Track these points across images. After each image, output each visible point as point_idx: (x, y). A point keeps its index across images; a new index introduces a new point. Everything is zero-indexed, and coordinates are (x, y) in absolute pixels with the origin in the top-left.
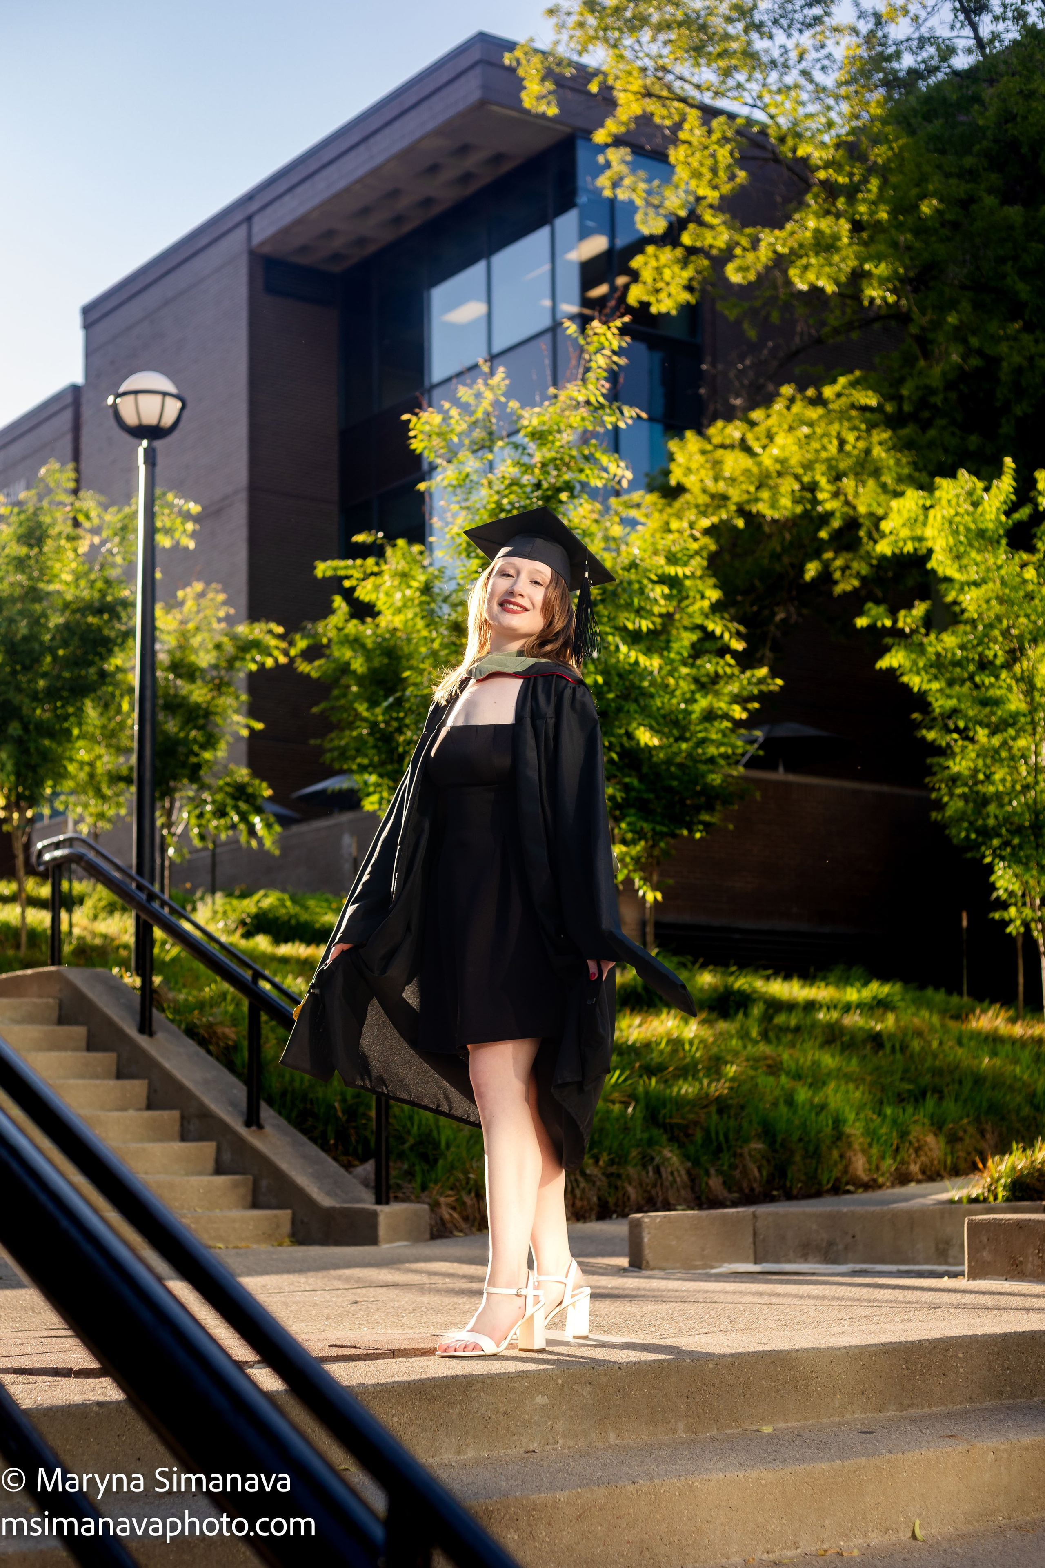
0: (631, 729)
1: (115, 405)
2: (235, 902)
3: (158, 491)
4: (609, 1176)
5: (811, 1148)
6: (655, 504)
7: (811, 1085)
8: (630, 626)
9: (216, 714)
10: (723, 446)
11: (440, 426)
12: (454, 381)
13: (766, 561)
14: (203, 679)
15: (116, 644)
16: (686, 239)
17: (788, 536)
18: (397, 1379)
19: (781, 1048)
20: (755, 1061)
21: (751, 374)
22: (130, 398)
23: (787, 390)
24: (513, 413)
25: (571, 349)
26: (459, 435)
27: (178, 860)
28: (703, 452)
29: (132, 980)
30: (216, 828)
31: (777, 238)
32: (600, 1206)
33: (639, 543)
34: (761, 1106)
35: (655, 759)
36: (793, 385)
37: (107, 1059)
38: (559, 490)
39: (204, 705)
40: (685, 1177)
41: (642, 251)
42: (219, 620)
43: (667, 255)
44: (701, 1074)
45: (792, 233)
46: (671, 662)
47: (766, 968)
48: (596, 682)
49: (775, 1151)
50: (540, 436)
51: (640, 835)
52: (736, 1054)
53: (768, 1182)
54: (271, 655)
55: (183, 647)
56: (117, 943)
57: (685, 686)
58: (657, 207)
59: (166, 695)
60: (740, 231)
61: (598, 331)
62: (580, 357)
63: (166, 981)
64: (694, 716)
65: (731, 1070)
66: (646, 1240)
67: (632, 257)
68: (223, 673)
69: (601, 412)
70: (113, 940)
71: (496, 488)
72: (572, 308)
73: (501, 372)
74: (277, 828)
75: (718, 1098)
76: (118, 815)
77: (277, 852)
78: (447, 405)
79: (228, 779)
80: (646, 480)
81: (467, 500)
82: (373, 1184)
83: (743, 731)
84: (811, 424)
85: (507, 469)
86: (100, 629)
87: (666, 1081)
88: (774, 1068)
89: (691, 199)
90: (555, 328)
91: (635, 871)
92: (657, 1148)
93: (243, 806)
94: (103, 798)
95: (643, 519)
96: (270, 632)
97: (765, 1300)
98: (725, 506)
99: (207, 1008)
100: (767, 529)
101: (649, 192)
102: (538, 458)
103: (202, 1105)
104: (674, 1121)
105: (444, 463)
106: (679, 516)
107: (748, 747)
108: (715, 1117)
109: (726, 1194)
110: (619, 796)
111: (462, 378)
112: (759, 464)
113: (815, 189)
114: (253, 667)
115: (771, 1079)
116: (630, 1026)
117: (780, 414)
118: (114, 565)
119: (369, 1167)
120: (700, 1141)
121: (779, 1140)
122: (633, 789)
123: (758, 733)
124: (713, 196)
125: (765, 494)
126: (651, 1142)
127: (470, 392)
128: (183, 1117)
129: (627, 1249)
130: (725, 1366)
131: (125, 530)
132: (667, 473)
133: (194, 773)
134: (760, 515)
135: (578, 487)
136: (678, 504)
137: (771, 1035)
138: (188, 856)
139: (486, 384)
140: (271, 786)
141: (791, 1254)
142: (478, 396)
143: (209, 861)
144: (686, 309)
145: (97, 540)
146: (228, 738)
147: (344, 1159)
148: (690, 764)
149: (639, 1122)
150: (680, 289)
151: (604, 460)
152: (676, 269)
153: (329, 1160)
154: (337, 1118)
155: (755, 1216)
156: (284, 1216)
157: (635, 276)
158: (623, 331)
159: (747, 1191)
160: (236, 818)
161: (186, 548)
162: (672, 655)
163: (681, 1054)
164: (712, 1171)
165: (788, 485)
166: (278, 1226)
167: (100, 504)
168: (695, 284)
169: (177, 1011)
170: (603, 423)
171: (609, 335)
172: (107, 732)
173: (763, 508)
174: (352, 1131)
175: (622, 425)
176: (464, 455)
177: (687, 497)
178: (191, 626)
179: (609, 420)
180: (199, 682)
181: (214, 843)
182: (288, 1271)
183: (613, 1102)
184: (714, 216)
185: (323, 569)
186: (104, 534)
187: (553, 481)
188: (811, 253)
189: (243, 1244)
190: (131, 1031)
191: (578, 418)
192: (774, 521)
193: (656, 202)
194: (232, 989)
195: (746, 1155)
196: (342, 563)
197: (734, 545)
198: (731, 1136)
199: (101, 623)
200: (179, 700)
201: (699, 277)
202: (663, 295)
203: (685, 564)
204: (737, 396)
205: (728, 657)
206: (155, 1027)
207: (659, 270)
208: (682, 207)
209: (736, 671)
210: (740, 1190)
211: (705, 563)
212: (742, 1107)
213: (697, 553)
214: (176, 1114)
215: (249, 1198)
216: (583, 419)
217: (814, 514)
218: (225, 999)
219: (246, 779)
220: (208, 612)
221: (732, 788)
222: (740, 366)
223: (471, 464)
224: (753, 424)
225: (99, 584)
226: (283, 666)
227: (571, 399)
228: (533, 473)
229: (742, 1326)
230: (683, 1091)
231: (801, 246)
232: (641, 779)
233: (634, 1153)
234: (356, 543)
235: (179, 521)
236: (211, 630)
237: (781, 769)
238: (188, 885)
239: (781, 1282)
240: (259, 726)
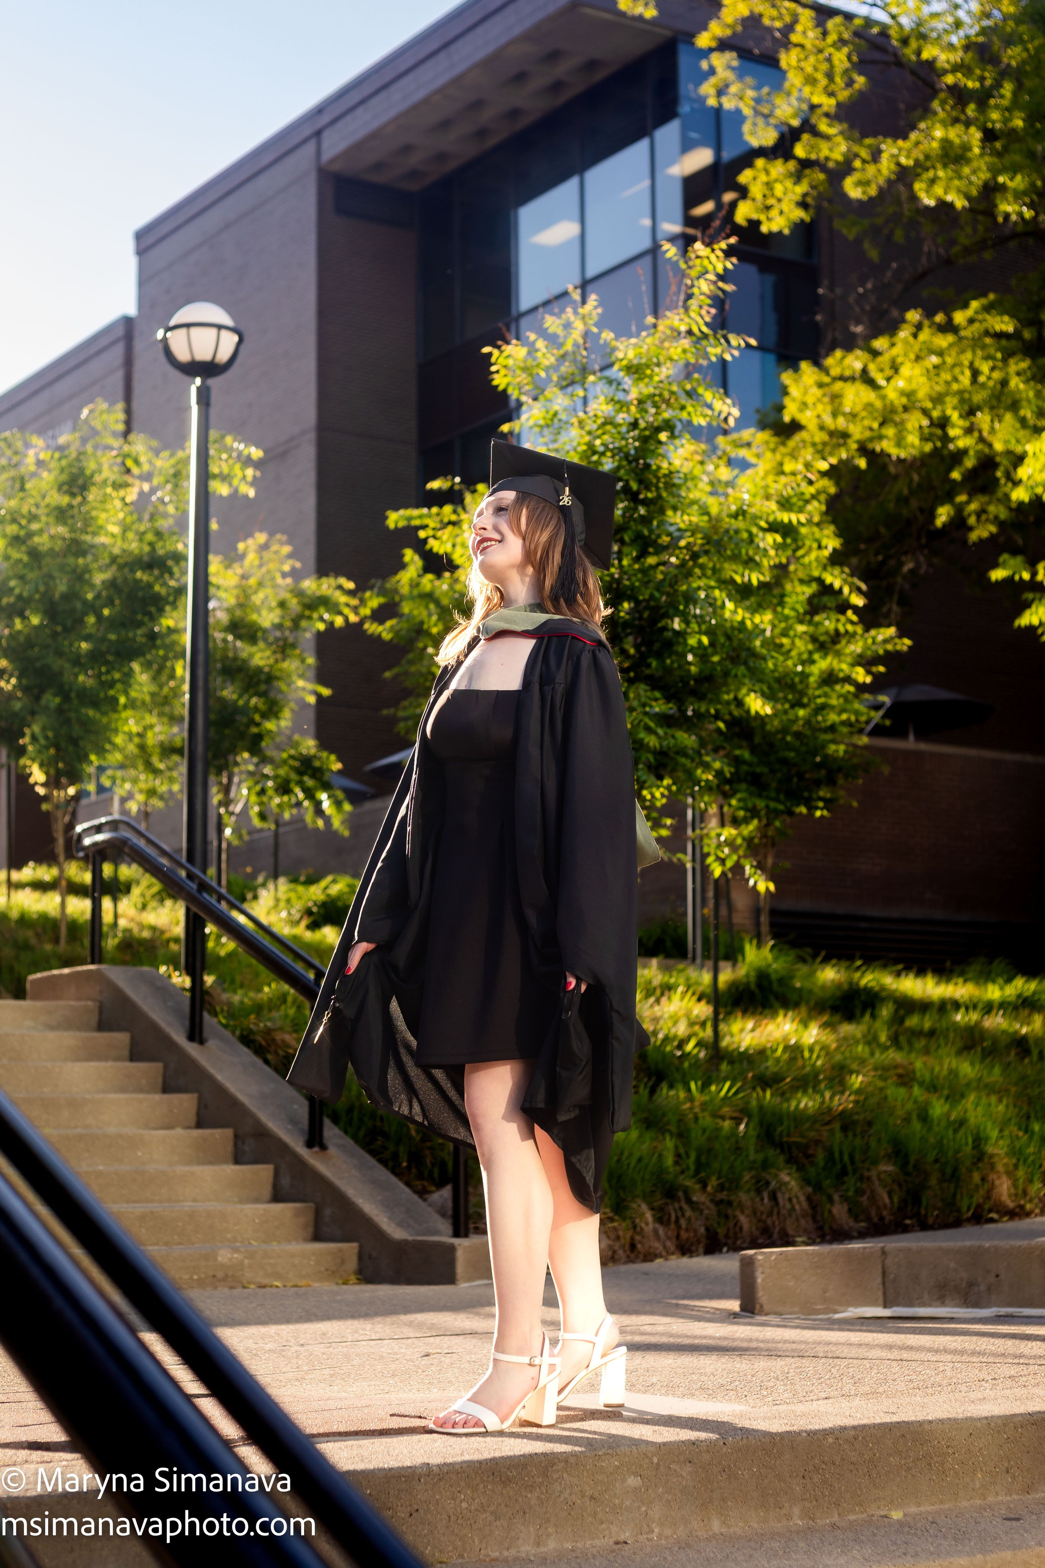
0: (740, 696)
1: (165, 340)
2: (300, 889)
3: (213, 434)
4: (718, 1203)
5: (949, 1171)
6: (767, 443)
7: (947, 1098)
8: (738, 579)
9: (278, 678)
10: (843, 378)
11: (525, 361)
12: (541, 310)
13: (892, 505)
14: (265, 640)
15: (168, 603)
16: (800, 151)
17: (916, 477)
18: (467, 1457)
19: (913, 1056)
20: (884, 1071)
21: (873, 298)
22: (182, 332)
23: (913, 316)
24: (606, 344)
25: (671, 274)
26: (547, 369)
27: (236, 842)
28: (821, 385)
29: (181, 980)
30: (279, 806)
31: (900, 149)
32: (708, 1238)
33: (749, 486)
34: (891, 1122)
35: (768, 727)
36: (920, 310)
37: (151, 1070)
38: (658, 430)
39: (266, 669)
40: (805, 1204)
41: (750, 165)
42: (284, 575)
43: (778, 168)
44: (823, 1086)
45: (917, 143)
46: (786, 618)
47: (896, 962)
48: (700, 642)
49: (907, 1174)
50: (636, 370)
51: (753, 813)
52: (863, 1062)
53: (900, 1209)
54: (340, 613)
55: (244, 603)
56: (167, 936)
57: (802, 646)
58: (766, 117)
59: (225, 658)
60: (859, 141)
61: (701, 253)
62: (680, 283)
63: (220, 980)
64: (812, 679)
65: (857, 1081)
66: (759, 1280)
67: (739, 171)
68: (287, 633)
69: (704, 343)
70: (162, 932)
71: (587, 428)
72: (674, 227)
73: (593, 300)
74: (347, 807)
75: (843, 1112)
76: (170, 791)
77: (346, 833)
78: (532, 337)
79: (292, 752)
80: (757, 417)
81: (555, 441)
82: (450, 1213)
83: (867, 696)
84: (940, 353)
85: (600, 407)
86: (150, 586)
87: (783, 1094)
88: (906, 1078)
89: (805, 107)
90: (654, 250)
91: (745, 856)
92: (773, 1171)
93: (309, 782)
94: (156, 772)
95: (753, 460)
96: (340, 587)
97: (895, 1354)
98: (845, 444)
99: (265, 1012)
100: (892, 469)
101: (758, 101)
102: (634, 394)
103: (258, 1123)
104: (793, 1139)
105: (530, 401)
106: (794, 456)
107: (873, 713)
108: (839, 1135)
109: (852, 1223)
110: (728, 771)
111: (549, 307)
112: (883, 398)
113: (942, 95)
114: (321, 627)
115: (902, 1091)
116: (742, 1030)
117: (905, 341)
118: (165, 515)
119: (445, 1194)
120: (821, 1163)
121: (912, 1160)
122: (744, 762)
123: (884, 699)
124: (828, 103)
125: (890, 431)
126: (766, 1165)
127: (558, 322)
128: (236, 1136)
129: (738, 1290)
130: (847, 1441)
131: (177, 476)
132: (780, 408)
133: (255, 745)
134: (884, 454)
135: (679, 426)
136: (792, 443)
137: (902, 1039)
138: (246, 838)
139: (576, 313)
140: (340, 759)
141: (926, 1296)
142: (567, 326)
143: (271, 841)
144: (799, 227)
145: (146, 487)
146: (292, 705)
147: (418, 1183)
148: (808, 732)
149: (753, 1141)
150: (793, 206)
151: (708, 396)
152: (789, 184)
153: (402, 1186)
154: (410, 1138)
155: (884, 1252)
156: (351, 1249)
157: (743, 192)
158: (729, 253)
159: (875, 1220)
160: (301, 796)
161: (246, 497)
162: (787, 611)
163: (800, 1063)
164: (836, 1197)
165: (915, 421)
166: (343, 1262)
167: (151, 448)
168: (809, 200)
169: (231, 1015)
170: (706, 356)
171: (713, 257)
172: (159, 699)
173: (888, 446)
174: (427, 1152)
175: (728, 357)
176: (552, 392)
177: (804, 435)
178: (252, 581)
179: (714, 351)
180: (261, 645)
181: (277, 823)
182: (353, 1316)
183: (723, 1118)
184: (830, 125)
185: (395, 519)
186: (155, 482)
187: (651, 419)
188: (939, 166)
189: (303, 1282)
190: (180, 1038)
191: (679, 349)
192: (900, 461)
193: (766, 111)
194: (292, 991)
195: (874, 1178)
196: (415, 512)
197: (856, 488)
198: (857, 1157)
199: (151, 579)
200: (239, 663)
201: (815, 193)
202: (774, 213)
203: (801, 510)
204: (858, 323)
205: (850, 613)
206: (206, 1033)
207: (769, 185)
208: (795, 115)
209: (859, 629)
210: (868, 1219)
211: (823, 508)
212: (870, 1124)
213: (814, 497)
214: (229, 1132)
215: (311, 1229)
216: (684, 351)
217: (945, 452)
218: (285, 1001)
219: (313, 751)
220: (272, 566)
221: (855, 761)
222: (861, 290)
223: (560, 401)
224: (875, 354)
225: (150, 537)
226: (355, 624)
227: (672, 329)
228: (628, 411)
229: (867, 1389)
230: (802, 1105)
231: (927, 157)
232: (753, 750)
233: (747, 1176)
234: (432, 490)
235: (237, 467)
236: (275, 586)
237: (911, 737)
238: (249, 870)
239: (914, 1331)
240: (326, 692)
